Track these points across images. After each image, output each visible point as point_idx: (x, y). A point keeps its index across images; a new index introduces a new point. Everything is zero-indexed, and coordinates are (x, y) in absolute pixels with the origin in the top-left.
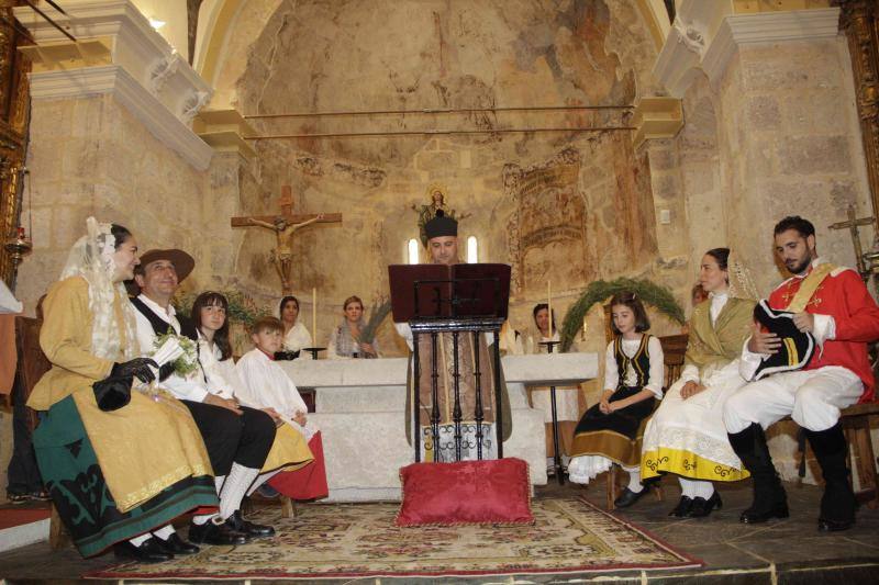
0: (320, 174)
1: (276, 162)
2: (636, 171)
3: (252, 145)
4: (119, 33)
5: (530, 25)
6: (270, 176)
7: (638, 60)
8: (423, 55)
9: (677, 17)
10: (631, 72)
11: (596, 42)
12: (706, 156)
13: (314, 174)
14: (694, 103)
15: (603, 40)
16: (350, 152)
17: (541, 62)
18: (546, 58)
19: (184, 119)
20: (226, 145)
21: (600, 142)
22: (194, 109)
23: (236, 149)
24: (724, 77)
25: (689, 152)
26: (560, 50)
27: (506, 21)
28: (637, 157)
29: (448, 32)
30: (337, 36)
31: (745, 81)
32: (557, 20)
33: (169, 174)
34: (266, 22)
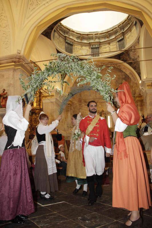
0: (82, 107)
4: (55, 93)
5: (118, 79)
6: (74, 108)
7: (136, 87)
10: (135, 89)
15: (130, 83)
25: (144, 104)
32: (122, 79)
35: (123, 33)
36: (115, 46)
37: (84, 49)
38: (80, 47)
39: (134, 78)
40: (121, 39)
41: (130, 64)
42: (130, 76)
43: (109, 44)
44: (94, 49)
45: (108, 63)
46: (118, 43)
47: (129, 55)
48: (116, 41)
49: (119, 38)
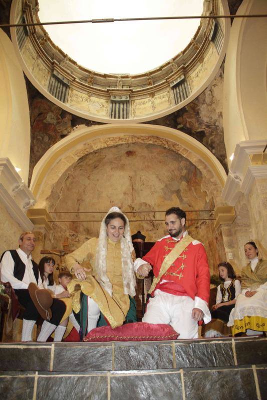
0: (79, 241)
1: (60, 235)
2: (217, 239)
3: (51, 225)
4: (2, 171)
5: (169, 181)
6: (57, 240)
7: (215, 192)
8: (125, 194)
9: (230, 170)
10: (212, 198)
11: (197, 187)
12: (246, 230)
13: (76, 241)
14: (239, 208)
15: (200, 186)
16: (92, 233)
17: (174, 196)
18: (177, 195)
19: (24, 210)
20: (40, 224)
21: (201, 228)
22: (28, 207)
23: (44, 226)
24: (250, 192)
25: (239, 228)
26: (182, 191)
27: (160, 180)
28: (217, 233)
29: (135, 184)
30: (89, 184)
31: (259, 191)
32: (181, 178)
33: (15, 233)
34: (60, 175)
35: (183, 68)
36: (166, 98)
37: (94, 102)
38: (85, 96)
39: (209, 171)
40: (179, 80)
41: (200, 136)
42: (200, 167)
43: (152, 95)
44: (117, 105)
45: (149, 137)
46: (172, 92)
47: (198, 114)
48: (168, 89)
49: (174, 82)
